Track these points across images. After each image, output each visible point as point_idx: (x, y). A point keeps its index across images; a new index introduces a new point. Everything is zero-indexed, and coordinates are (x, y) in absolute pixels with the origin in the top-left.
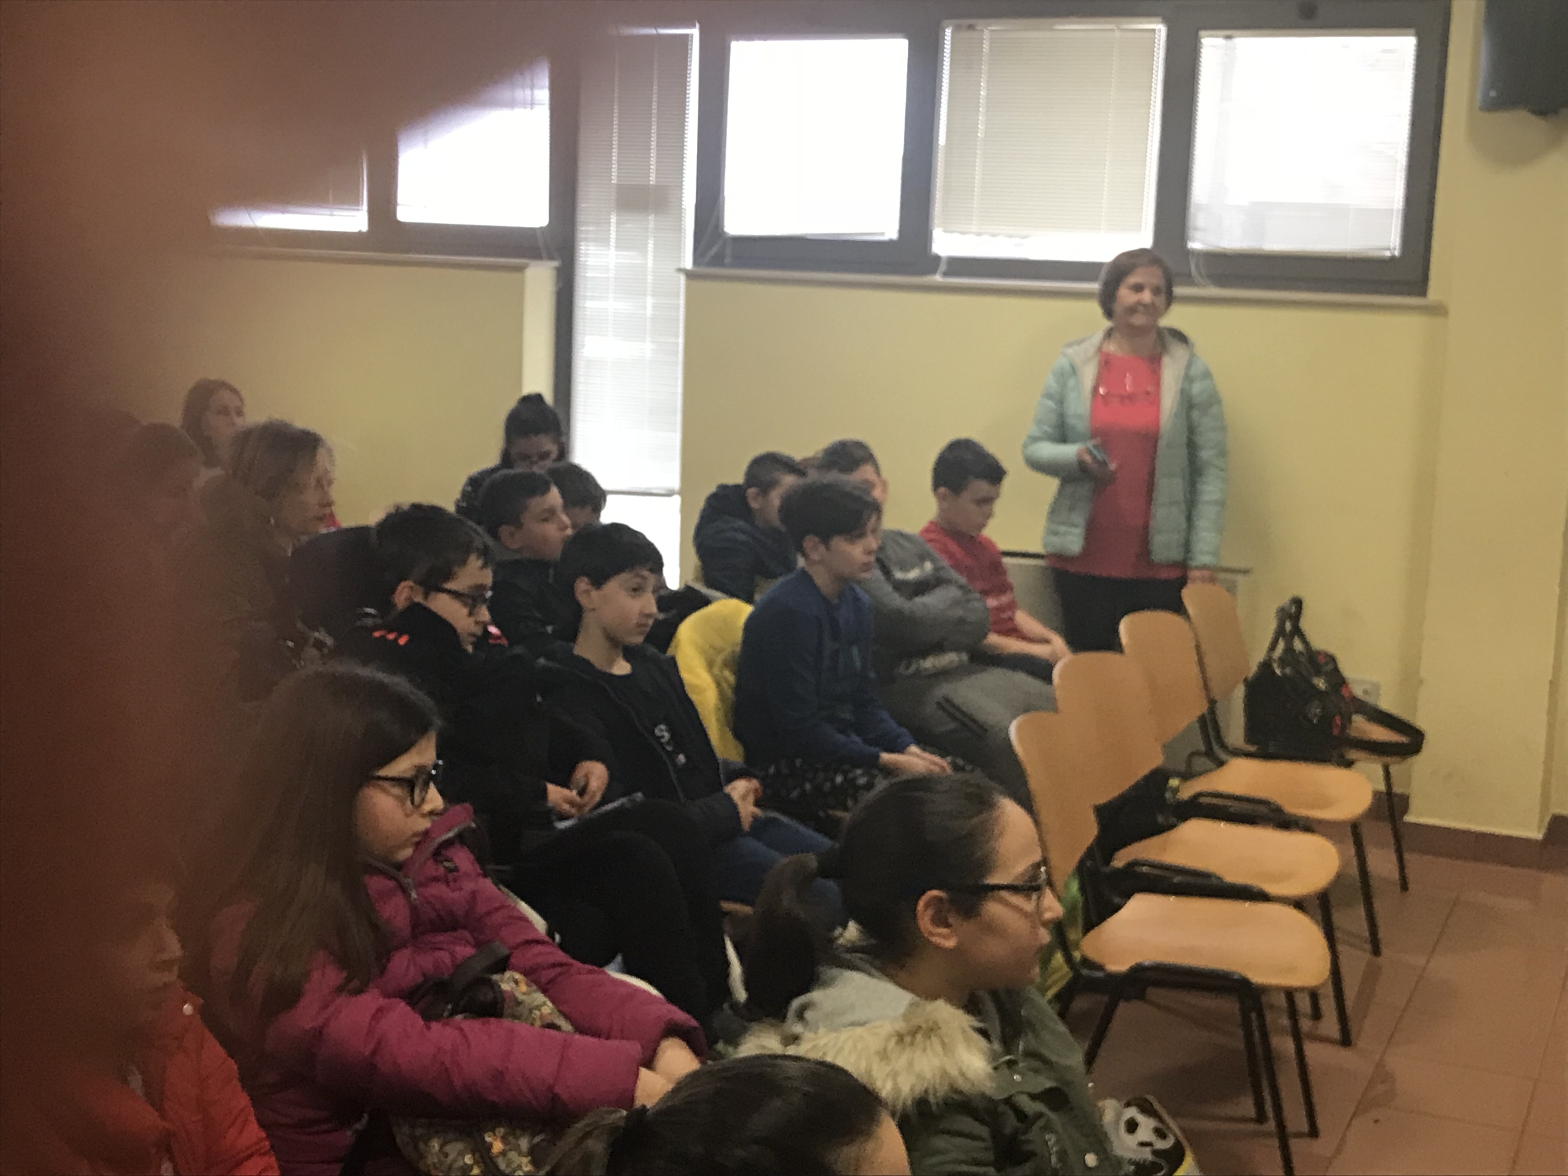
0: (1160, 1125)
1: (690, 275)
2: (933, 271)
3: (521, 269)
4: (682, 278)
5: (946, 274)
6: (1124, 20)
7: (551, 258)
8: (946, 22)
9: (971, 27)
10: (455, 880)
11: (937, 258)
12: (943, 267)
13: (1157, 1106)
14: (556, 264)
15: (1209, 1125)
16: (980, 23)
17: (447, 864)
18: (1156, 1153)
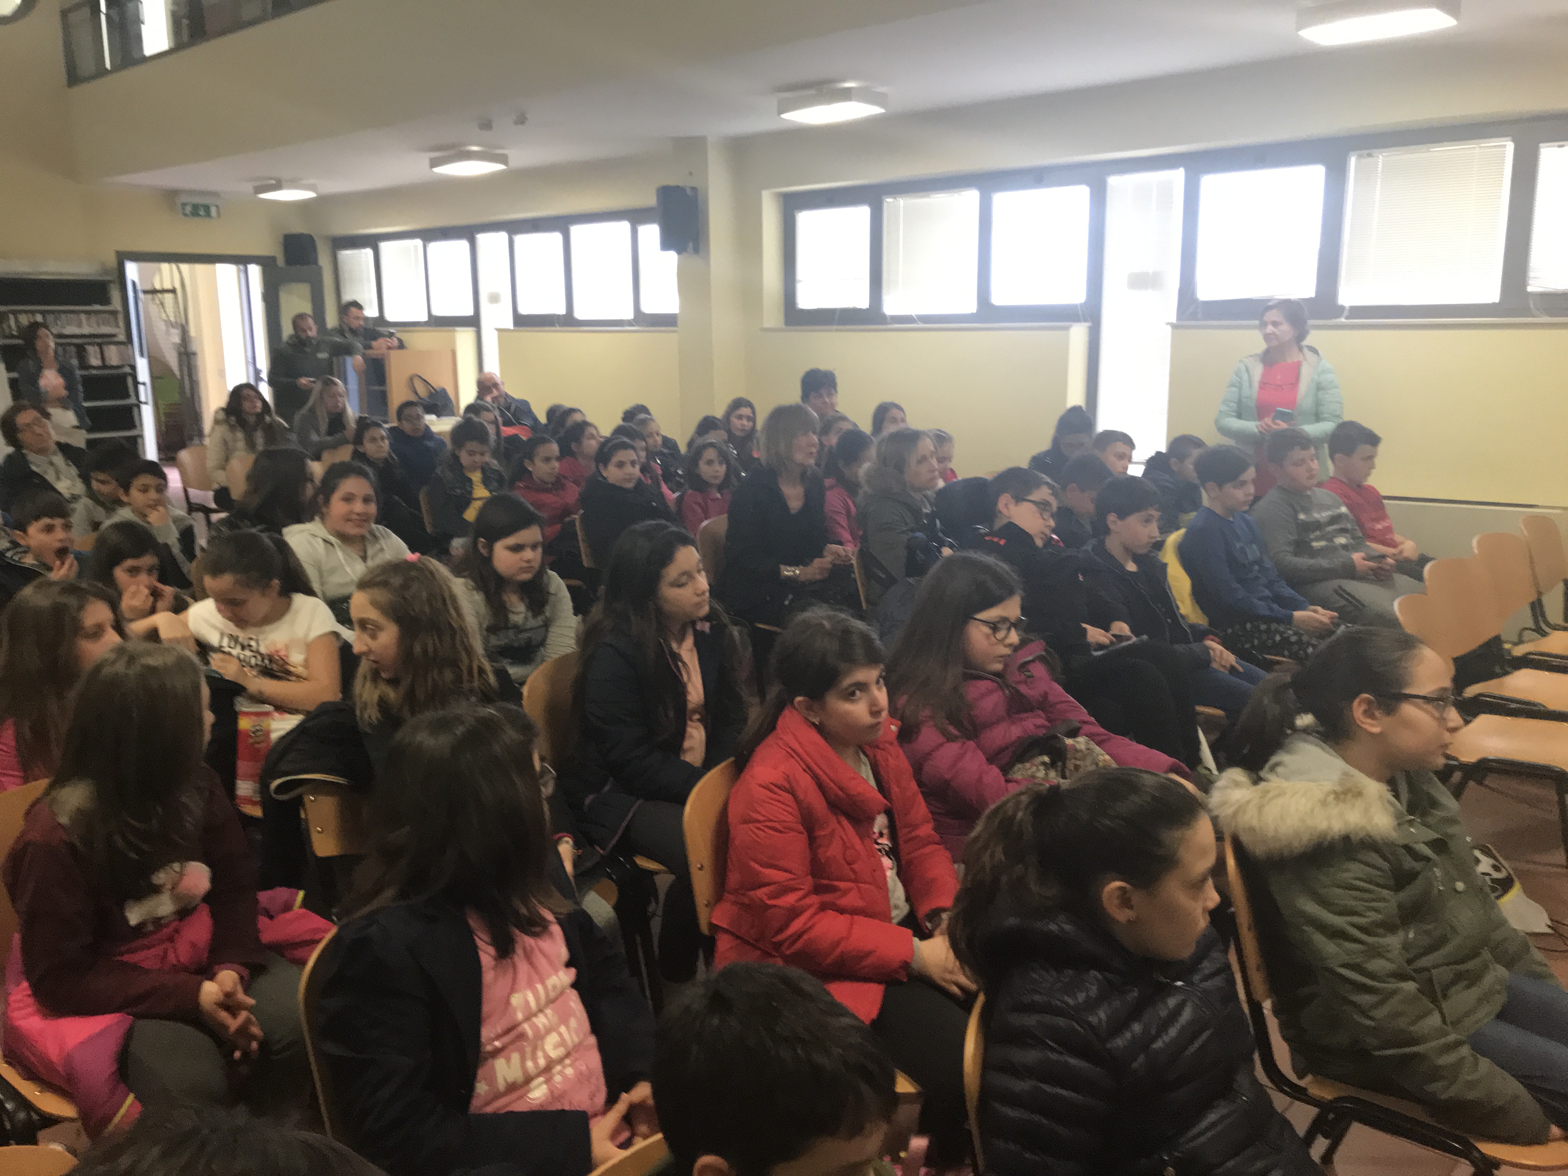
0: (1497, 864)
1: (1174, 327)
2: (1339, 316)
3: (1067, 329)
4: (1169, 328)
5: (1347, 318)
6: (1481, 141)
7: (1085, 321)
8: (1352, 153)
9: (1370, 155)
10: (1031, 683)
11: (1342, 308)
12: (1346, 313)
13: (1495, 852)
14: (1088, 324)
15: (1531, 867)
16: (1375, 152)
17: (1026, 673)
18: (1494, 881)
